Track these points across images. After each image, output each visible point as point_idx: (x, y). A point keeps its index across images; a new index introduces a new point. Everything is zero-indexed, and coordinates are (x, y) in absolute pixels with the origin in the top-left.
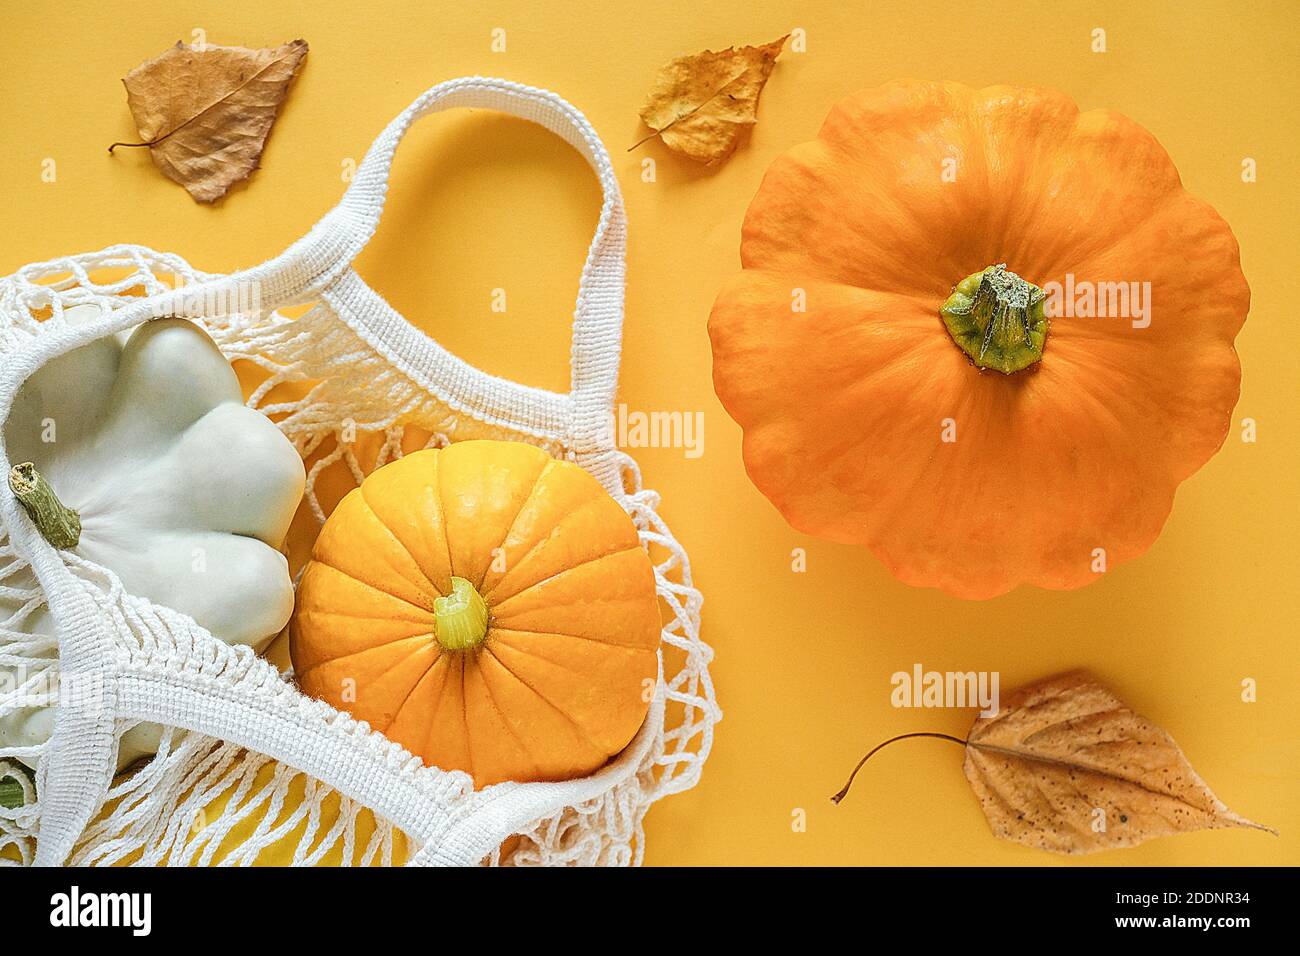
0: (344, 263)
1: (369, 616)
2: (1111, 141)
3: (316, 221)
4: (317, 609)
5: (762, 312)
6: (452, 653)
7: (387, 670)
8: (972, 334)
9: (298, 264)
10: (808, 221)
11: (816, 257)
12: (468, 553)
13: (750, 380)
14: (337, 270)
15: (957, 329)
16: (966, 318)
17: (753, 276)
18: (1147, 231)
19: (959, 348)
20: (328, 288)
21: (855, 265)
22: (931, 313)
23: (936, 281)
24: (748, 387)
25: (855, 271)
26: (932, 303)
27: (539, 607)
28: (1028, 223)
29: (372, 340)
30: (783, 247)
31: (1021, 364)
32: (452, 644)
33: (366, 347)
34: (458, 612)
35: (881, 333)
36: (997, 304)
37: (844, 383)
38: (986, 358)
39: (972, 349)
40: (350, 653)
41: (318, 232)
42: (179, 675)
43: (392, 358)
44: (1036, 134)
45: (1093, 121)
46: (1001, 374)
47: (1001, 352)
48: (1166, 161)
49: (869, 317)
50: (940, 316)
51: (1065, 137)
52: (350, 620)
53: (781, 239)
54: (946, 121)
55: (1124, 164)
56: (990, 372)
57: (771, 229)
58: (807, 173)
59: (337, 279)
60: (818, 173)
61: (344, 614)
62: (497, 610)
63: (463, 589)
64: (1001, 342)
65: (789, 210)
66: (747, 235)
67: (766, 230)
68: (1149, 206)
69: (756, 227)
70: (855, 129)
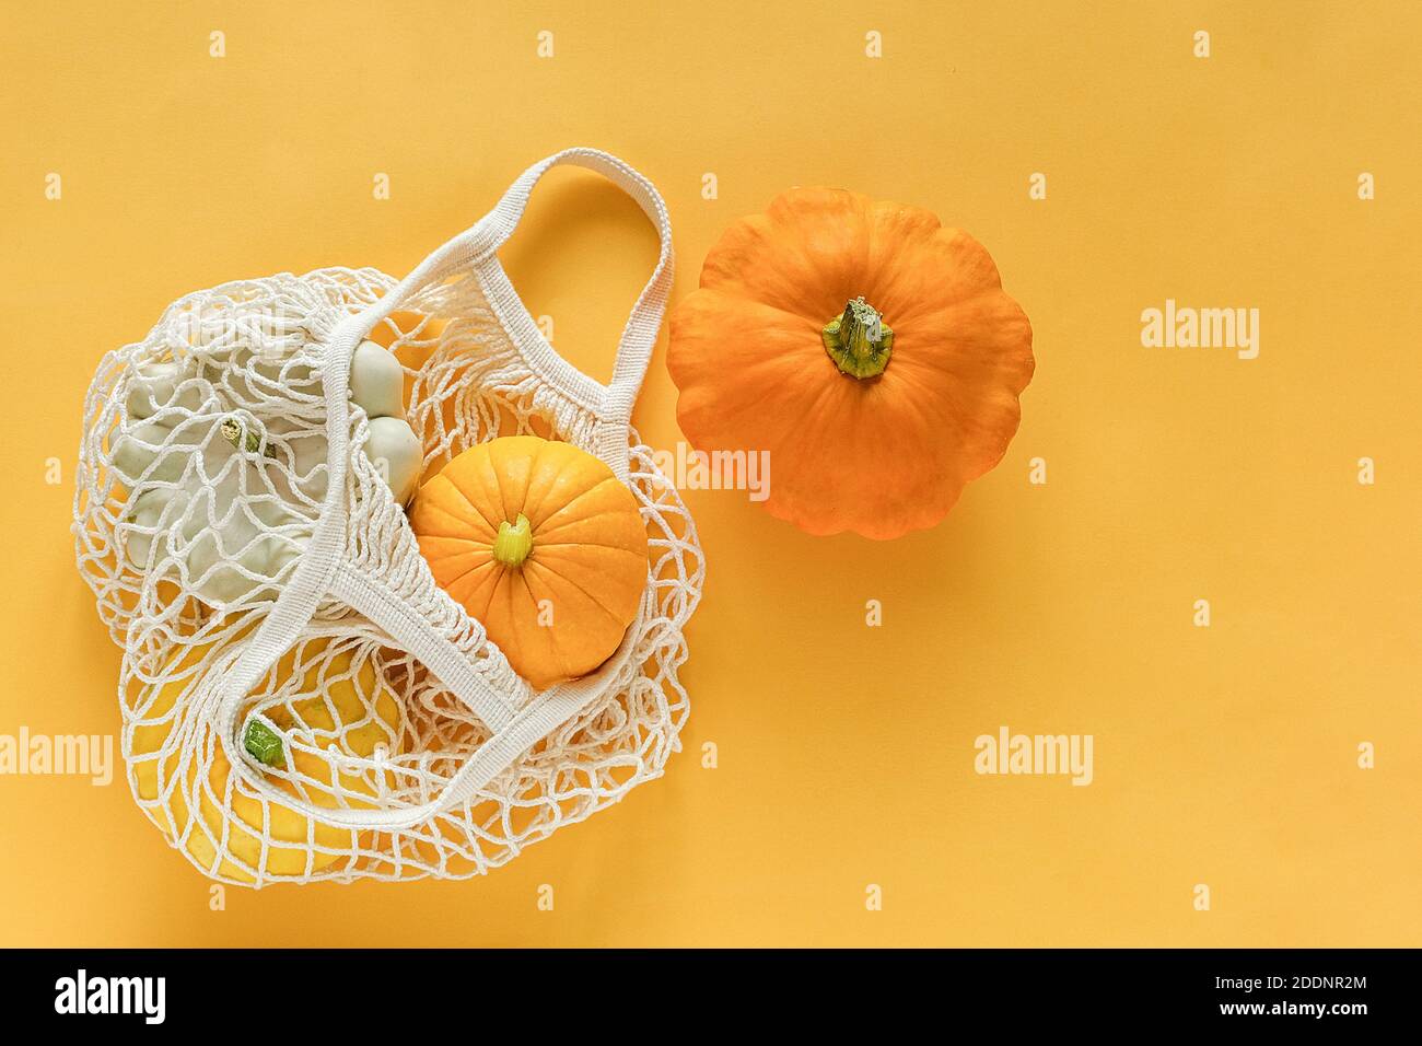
0: (491, 251)
1: (458, 517)
2: (957, 247)
3: (477, 220)
4: (430, 501)
5: (706, 315)
6: (499, 563)
7: (456, 555)
8: (838, 348)
9: (463, 247)
10: (747, 261)
11: (748, 285)
12: (535, 506)
13: (689, 356)
14: (486, 255)
15: (831, 343)
16: (837, 336)
17: (706, 293)
18: (969, 307)
19: (830, 357)
20: (478, 266)
21: (771, 292)
22: (815, 331)
23: (822, 311)
24: (687, 360)
25: (769, 295)
26: (817, 325)
27: (564, 558)
28: (890, 285)
29: (495, 306)
30: (728, 276)
31: (868, 374)
32: (501, 557)
33: (489, 309)
34: (514, 537)
35: (778, 335)
36: (854, 320)
37: (749, 364)
38: (845, 364)
39: (837, 356)
40: (438, 536)
41: (477, 228)
42: (373, 582)
43: (503, 321)
44: (908, 233)
45: (948, 234)
46: (855, 378)
47: (856, 361)
48: (993, 268)
49: (773, 325)
50: (821, 334)
51: (927, 239)
52: (447, 516)
53: (727, 271)
54: (850, 214)
55: (963, 263)
56: (847, 375)
57: (722, 263)
58: (753, 232)
59: (485, 261)
60: (759, 233)
61: (445, 510)
62: (537, 548)
63: (523, 524)
64: (855, 352)
65: (735, 253)
66: (706, 266)
67: (719, 265)
68: (974, 292)
69: (713, 261)
70: (789, 208)
